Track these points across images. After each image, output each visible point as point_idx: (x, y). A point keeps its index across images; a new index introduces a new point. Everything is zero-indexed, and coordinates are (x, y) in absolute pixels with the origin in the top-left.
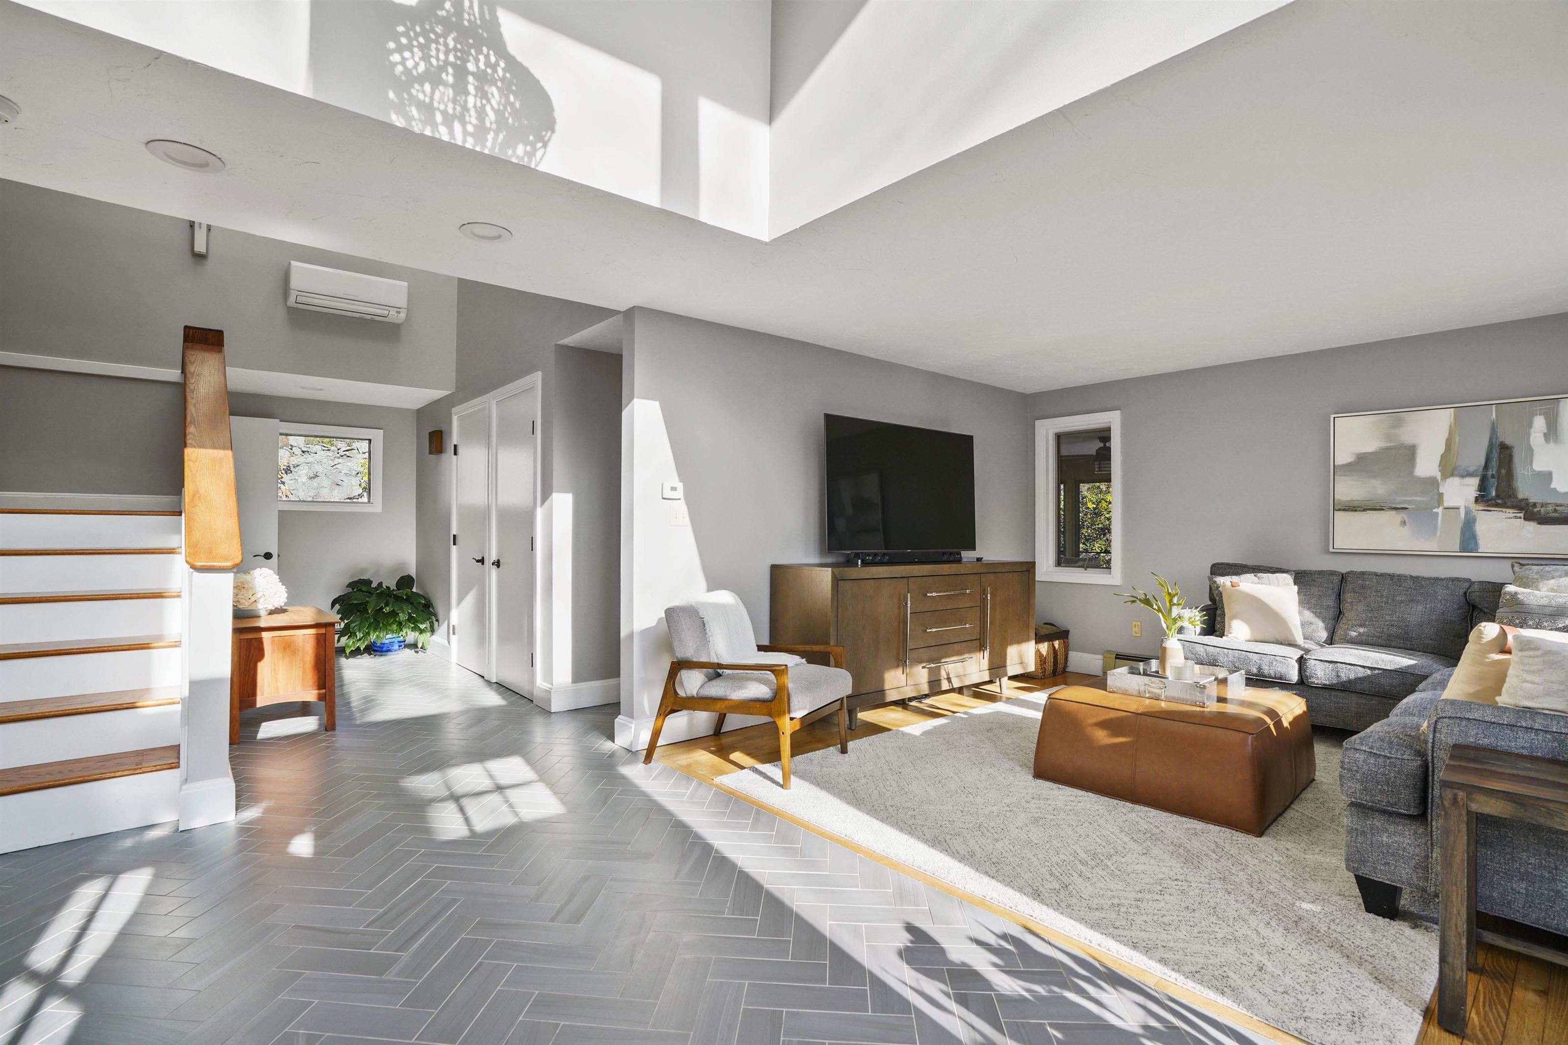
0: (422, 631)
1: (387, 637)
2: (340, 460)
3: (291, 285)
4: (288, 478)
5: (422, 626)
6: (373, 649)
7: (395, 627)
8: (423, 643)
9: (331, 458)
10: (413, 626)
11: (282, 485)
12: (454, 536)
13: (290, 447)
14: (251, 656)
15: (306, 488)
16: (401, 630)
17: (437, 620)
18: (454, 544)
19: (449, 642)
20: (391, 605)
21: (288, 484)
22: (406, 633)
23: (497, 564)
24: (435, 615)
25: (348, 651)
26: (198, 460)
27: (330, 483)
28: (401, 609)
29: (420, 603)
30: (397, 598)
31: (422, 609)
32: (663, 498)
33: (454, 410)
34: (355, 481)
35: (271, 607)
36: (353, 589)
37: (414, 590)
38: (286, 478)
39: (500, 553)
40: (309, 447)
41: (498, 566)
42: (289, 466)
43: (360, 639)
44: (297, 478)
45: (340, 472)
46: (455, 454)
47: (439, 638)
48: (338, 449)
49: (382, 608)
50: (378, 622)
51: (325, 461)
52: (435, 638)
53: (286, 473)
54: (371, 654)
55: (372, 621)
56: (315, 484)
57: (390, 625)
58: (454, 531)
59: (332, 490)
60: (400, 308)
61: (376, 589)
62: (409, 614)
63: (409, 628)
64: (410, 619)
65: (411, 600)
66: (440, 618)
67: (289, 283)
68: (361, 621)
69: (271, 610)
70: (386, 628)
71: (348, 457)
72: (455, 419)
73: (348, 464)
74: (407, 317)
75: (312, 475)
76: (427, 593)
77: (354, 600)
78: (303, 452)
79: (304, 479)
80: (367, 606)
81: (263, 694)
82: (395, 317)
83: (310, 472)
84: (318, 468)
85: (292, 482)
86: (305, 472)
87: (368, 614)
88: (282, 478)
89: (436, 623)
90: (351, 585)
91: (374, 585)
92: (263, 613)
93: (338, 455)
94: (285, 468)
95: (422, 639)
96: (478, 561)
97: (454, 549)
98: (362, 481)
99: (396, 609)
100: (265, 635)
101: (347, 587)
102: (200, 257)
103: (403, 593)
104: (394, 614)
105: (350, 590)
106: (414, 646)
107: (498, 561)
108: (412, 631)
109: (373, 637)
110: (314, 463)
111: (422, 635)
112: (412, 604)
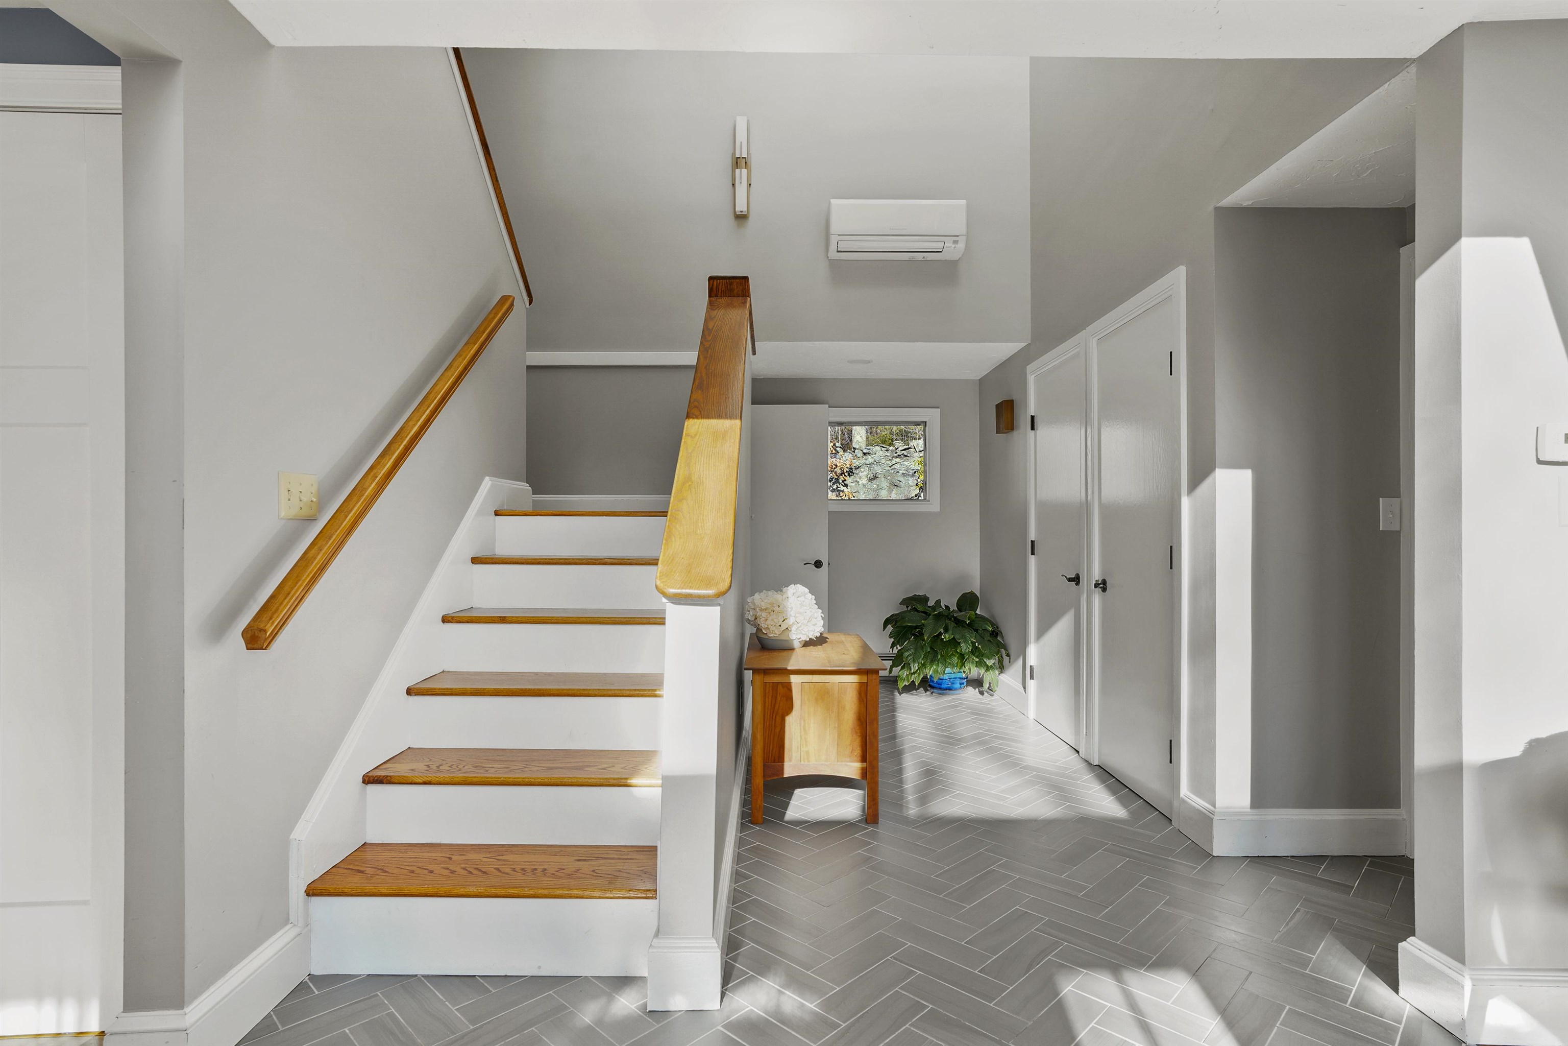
0: (988, 668)
1: (948, 672)
2: (898, 460)
3: (830, 231)
4: (850, 480)
5: (990, 662)
6: (927, 684)
7: (955, 659)
8: (990, 683)
9: (889, 458)
10: (977, 660)
11: (845, 489)
12: (1033, 542)
13: (853, 450)
14: (777, 706)
15: (867, 490)
16: (963, 665)
17: (1008, 655)
18: (1033, 553)
19: (1025, 688)
20: (951, 632)
21: (850, 487)
22: (970, 669)
23: (1102, 585)
24: (1005, 647)
25: (901, 685)
26: (698, 435)
27: (888, 484)
28: (964, 637)
29: (986, 630)
30: (958, 622)
31: (989, 638)
32: (1540, 462)
33: (1029, 368)
34: (912, 481)
35: (805, 638)
36: (907, 607)
37: (978, 612)
38: (849, 480)
39: (1104, 570)
40: (869, 449)
41: (1104, 590)
42: (851, 469)
43: (914, 673)
44: (858, 480)
45: (898, 472)
46: (1033, 428)
47: (1008, 679)
48: (896, 449)
49: (940, 634)
50: (936, 653)
51: (883, 461)
52: (1005, 678)
53: (849, 475)
54: (928, 690)
55: (929, 650)
56: (875, 486)
57: (950, 657)
58: (1032, 535)
59: (890, 491)
60: (958, 236)
61: (933, 608)
62: (973, 643)
63: (973, 663)
64: (975, 651)
65: (973, 625)
66: (1012, 652)
67: (829, 230)
68: (916, 649)
69: (806, 642)
70: (945, 661)
71: (906, 456)
72: (1031, 380)
73: (905, 463)
74: (965, 249)
75: (872, 476)
76: (993, 616)
77: (909, 623)
78: (865, 454)
79: (864, 481)
80: (922, 629)
81: (790, 761)
82: (953, 251)
83: (870, 473)
84: (878, 469)
85: (853, 484)
86: (865, 473)
87: (923, 640)
88: (845, 480)
89: (1006, 659)
90: (905, 602)
91: (931, 603)
92: (797, 644)
93: (896, 455)
94: (848, 470)
95: (989, 677)
96: (1070, 580)
97: (1032, 560)
98: (919, 480)
99: (957, 637)
100: (795, 679)
101: (901, 604)
102: (741, 218)
103: (965, 616)
104: (954, 643)
105: (904, 608)
106: (977, 683)
107: (1104, 582)
108: (976, 666)
109: (930, 671)
110: (873, 464)
111: (988, 672)
112: (976, 630)
